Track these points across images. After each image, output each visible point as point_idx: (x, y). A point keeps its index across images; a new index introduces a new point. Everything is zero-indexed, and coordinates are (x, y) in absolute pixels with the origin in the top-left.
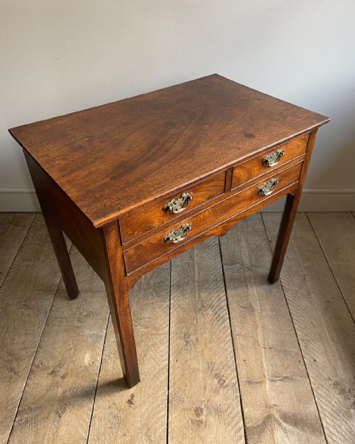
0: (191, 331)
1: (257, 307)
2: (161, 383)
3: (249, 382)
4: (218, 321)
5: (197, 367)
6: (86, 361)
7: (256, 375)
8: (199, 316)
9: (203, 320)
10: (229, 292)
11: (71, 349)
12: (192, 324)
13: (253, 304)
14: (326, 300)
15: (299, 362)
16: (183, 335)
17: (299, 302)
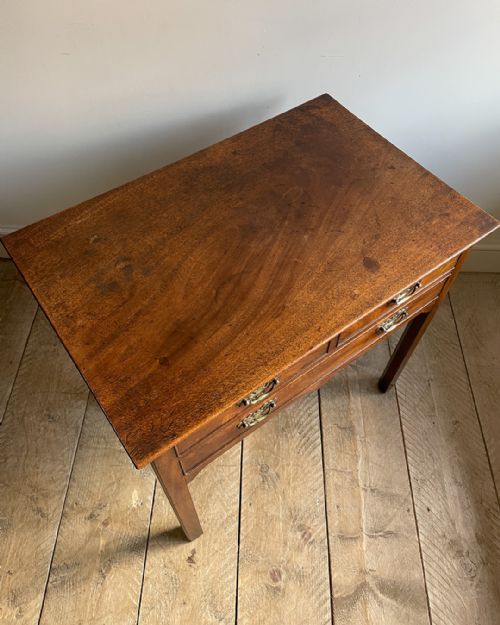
0: (271, 461)
1: (359, 429)
2: (230, 534)
3: (342, 538)
4: (306, 449)
5: (277, 514)
6: (134, 502)
7: (352, 528)
8: (282, 440)
9: (286, 446)
10: (323, 403)
11: (114, 483)
12: (272, 452)
13: (355, 424)
14: (454, 419)
15: (408, 511)
16: (259, 467)
17: (418, 422)
